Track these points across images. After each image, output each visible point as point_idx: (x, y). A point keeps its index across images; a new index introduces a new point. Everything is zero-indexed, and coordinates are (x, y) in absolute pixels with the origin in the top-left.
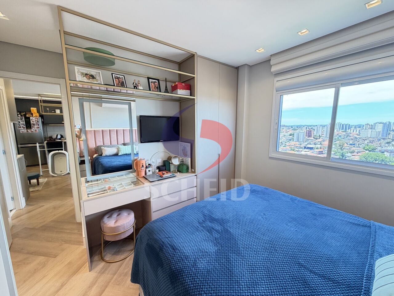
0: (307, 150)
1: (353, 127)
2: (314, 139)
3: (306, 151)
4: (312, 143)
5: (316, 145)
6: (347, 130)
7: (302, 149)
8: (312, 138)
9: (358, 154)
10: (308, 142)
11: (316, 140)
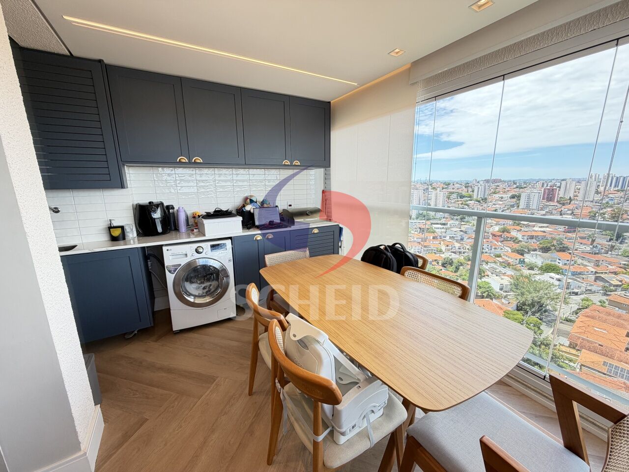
4: (554, 212)
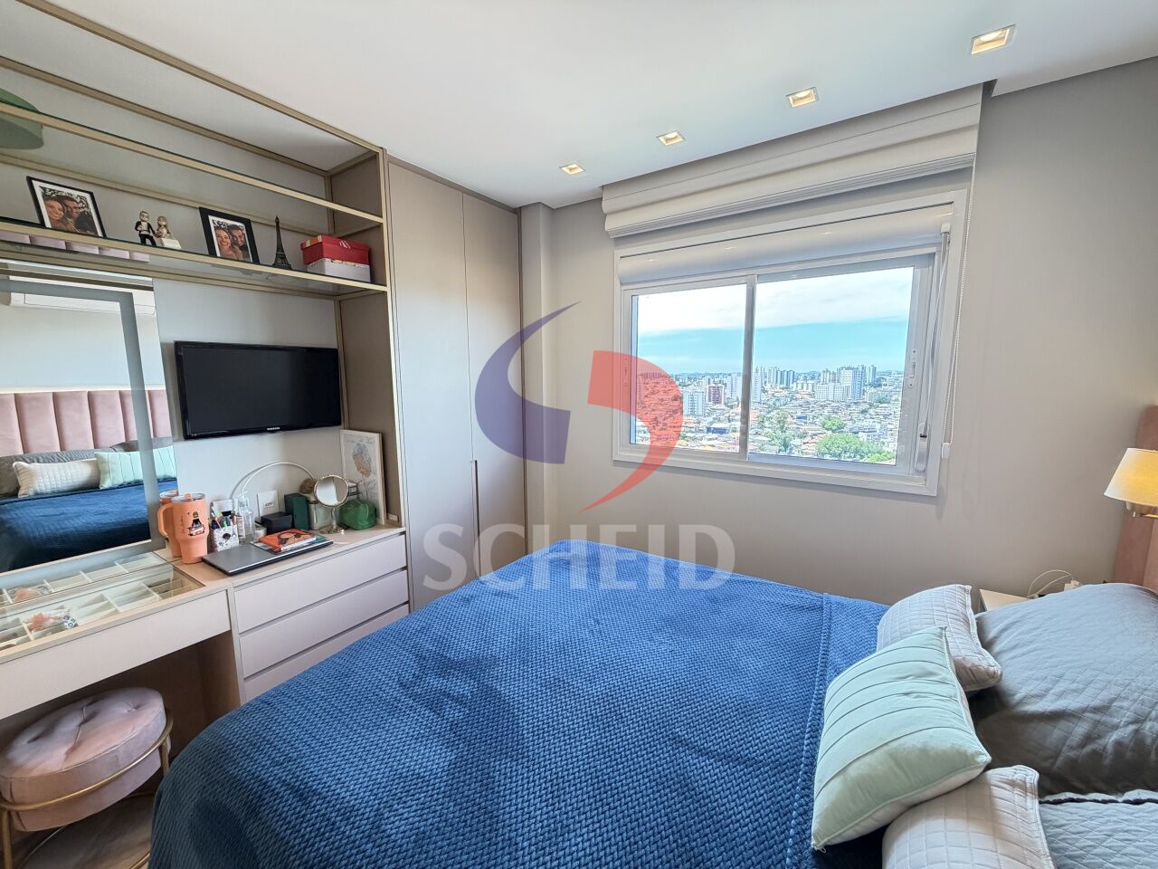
0: (714, 436)
1: (802, 378)
2: (726, 408)
3: (710, 439)
5: (733, 423)
6: (791, 385)
7: (702, 435)
8: (723, 406)
9: (813, 441)
10: (714, 416)
11: (732, 411)
